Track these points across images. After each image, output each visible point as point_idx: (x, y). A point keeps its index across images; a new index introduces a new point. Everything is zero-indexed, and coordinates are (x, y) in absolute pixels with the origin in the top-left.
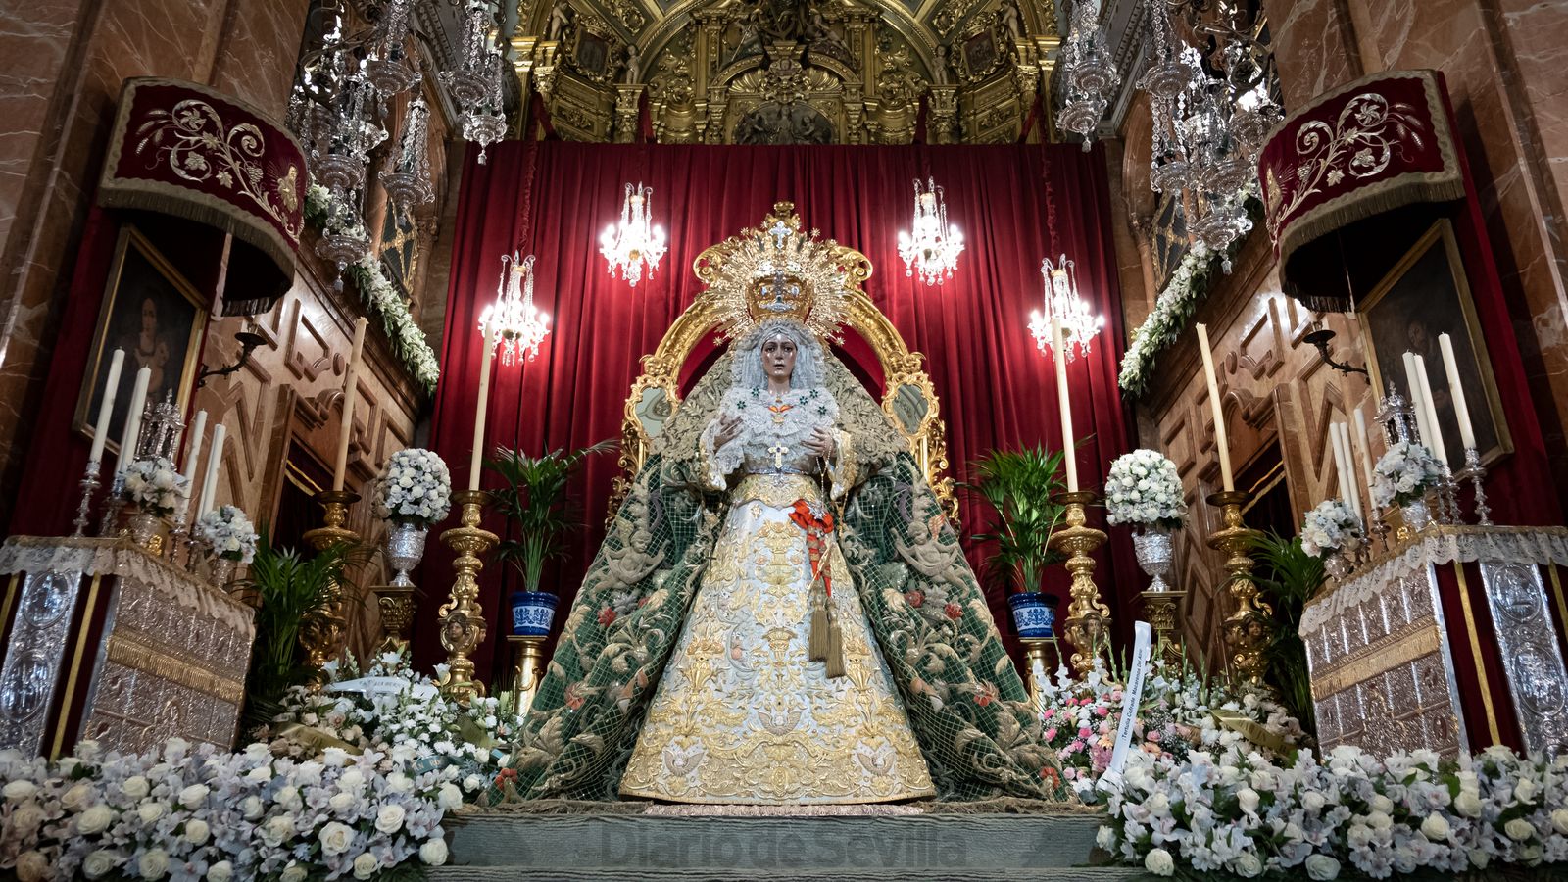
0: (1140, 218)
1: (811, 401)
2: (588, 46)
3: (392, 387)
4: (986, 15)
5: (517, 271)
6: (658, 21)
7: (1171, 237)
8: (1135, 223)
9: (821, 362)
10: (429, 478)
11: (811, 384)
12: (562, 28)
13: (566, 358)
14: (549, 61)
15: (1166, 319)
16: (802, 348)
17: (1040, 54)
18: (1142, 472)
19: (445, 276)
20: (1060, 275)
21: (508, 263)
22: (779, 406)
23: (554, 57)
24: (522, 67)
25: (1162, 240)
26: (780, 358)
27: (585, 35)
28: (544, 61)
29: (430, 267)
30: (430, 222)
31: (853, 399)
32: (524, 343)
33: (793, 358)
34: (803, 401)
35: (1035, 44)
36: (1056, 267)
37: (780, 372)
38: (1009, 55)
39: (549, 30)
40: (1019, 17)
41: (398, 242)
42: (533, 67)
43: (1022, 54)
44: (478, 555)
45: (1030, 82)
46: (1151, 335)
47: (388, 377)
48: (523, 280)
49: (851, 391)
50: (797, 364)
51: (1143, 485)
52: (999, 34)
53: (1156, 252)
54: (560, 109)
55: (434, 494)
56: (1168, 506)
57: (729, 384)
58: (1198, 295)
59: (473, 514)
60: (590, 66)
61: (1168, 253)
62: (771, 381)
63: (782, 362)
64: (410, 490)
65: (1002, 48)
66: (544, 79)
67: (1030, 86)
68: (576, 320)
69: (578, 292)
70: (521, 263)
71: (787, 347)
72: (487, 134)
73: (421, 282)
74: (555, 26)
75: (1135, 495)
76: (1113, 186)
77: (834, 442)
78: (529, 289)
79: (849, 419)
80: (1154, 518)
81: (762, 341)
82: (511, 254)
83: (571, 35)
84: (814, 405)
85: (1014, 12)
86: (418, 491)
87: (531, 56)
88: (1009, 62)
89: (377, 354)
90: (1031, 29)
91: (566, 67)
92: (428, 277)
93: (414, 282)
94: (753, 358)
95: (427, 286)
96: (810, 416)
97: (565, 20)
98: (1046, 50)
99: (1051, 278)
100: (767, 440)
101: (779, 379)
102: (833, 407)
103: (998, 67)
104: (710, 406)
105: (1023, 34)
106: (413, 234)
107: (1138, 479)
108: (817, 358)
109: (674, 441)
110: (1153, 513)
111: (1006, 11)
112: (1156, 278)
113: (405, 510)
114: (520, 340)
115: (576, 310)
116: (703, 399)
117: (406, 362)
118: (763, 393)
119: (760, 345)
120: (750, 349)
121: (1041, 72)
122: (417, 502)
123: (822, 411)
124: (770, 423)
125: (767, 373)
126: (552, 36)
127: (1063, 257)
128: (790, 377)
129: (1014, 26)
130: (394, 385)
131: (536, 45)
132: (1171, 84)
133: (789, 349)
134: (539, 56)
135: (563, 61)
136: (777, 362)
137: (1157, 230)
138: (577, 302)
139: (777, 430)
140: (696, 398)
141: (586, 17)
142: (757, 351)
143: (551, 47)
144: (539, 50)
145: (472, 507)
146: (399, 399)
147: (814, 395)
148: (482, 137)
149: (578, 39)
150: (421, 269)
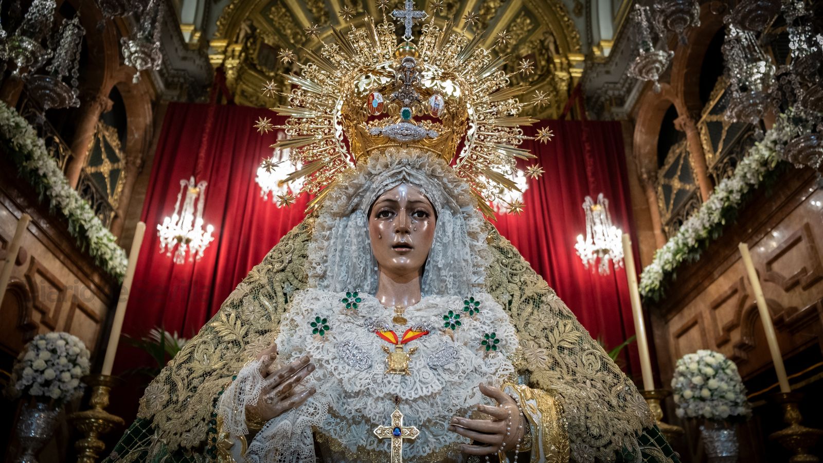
0: (649, 173)
1: (466, 321)
2: (265, 52)
3: (85, 277)
4: (531, 42)
5: (192, 192)
6: (313, 41)
7: (676, 184)
8: (645, 176)
9: (481, 244)
10: (63, 361)
11: (462, 285)
12: (247, 37)
13: (228, 259)
14: (236, 57)
15: (691, 242)
16: (445, 215)
17: (570, 65)
18: (710, 371)
19: (143, 197)
20: (598, 208)
21: (186, 188)
22: (400, 330)
23: (240, 55)
24: (216, 59)
25: (668, 189)
26: (404, 232)
27: (264, 45)
28: (233, 57)
29: (133, 191)
30: (136, 158)
31: (543, 318)
32: (194, 245)
33: (429, 234)
34: (452, 322)
35: (567, 58)
36: (595, 203)
37: (404, 261)
38: (549, 67)
39: (238, 37)
40: (555, 42)
41: (106, 168)
42: (224, 60)
43: (558, 66)
44: (100, 437)
45: (564, 84)
46: (675, 255)
47: (80, 269)
48: (197, 200)
49: (536, 301)
50: (437, 246)
51: (713, 383)
52: (541, 54)
53: (662, 197)
54: (243, 92)
55: (66, 376)
56: (736, 404)
57: (304, 281)
58: (727, 222)
59: (102, 396)
60: (265, 65)
61: (673, 196)
62: (384, 278)
63: (409, 239)
64: (42, 372)
65: (543, 63)
66: (232, 68)
67: (563, 87)
68: (237, 231)
69: (240, 212)
70: (196, 186)
71: (417, 210)
72: (143, 59)
73: (125, 200)
74: (242, 35)
75: (705, 393)
76: (627, 151)
77: (527, 420)
78: (201, 206)
79: (540, 360)
80: (725, 415)
81: (369, 197)
82: (189, 180)
83: (254, 43)
84: (472, 329)
85: (551, 39)
86: (50, 374)
87: (224, 52)
88: (549, 72)
89: (67, 250)
90: (564, 50)
91: (248, 63)
92: (131, 198)
93: (120, 200)
94: (351, 231)
95: (130, 204)
96: (466, 353)
97: (249, 31)
98: (574, 63)
99: (591, 210)
100: (373, 409)
101: (400, 274)
102: (507, 332)
103: (540, 76)
104: (261, 324)
105: (557, 51)
106: (121, 164)
107: (707, 378)
108: (473, 235)
109: (182, 394)
110: (723, 410)
111: (546, 39)
112: (661, 215)
113: (35, 391)
114: (191, 244)
115: (238, 225)
116: (251, 309)
117: (94, 258)
118: (368, 300)
119: (365, 206)
120: (346, 214)
121: (571, 78)
122: (47, 383)
123: (490, 343)
124: (379, 369)
125: (376, 263)
126: (240, 40)
127: (601, 196)
128: (422, 270)
129: (552, 47)
130: (87, 276)
131: (228, 46)
132: (760, 15)
133: (423, 214)
134: (229, 54)
135: (246, 59)
136: (397, 238)
137: (662, 181)
138: (239, 219)
139: (394, 386)
140: (237, 305)
141: (264, 33)
142: (358, 219)
143: (238, 48)
144: (230, 49)
145: (102, 390)
146: (92, 286)
147: (473, 308)
148: (139, 62)
149: (258, 46)
150: (127, 191)
